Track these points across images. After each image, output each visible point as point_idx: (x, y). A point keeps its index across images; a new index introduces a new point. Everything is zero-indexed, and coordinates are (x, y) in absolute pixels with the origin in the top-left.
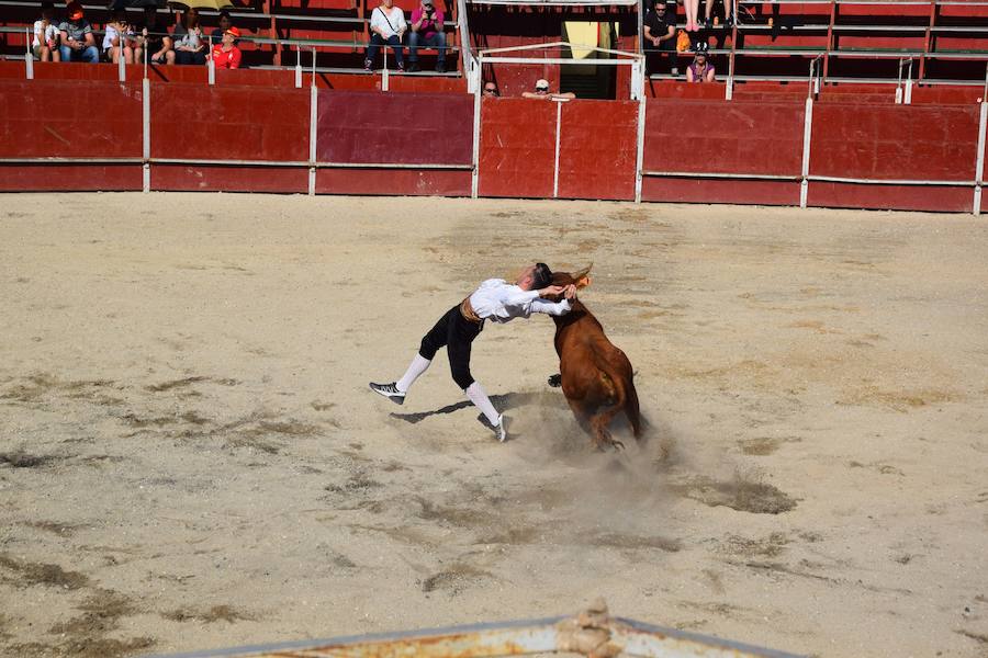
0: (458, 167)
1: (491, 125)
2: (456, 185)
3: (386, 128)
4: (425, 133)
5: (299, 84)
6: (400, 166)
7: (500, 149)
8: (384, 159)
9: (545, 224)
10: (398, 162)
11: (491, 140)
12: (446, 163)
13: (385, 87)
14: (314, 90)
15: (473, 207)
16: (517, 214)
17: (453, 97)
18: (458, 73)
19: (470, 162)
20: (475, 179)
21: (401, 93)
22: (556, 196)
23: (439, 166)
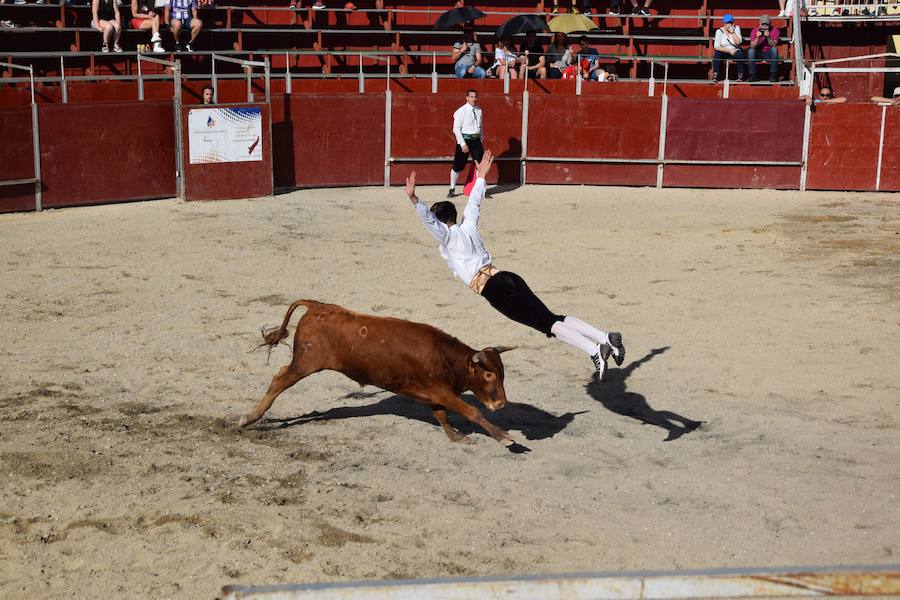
0: (789, 163)
1: (821, 127)
2: (786, 180)
3: (726, 130)
4: (760, 135)
5: (651, 93)
6: (737, 162)
7: (827, 147)
8: (723, 157)
9: (868, 214)
10: (735, 159)
11: (819, 140)
12: (777, 160)
13: (726, 95)
14: (665, 98)
15: (802, 199)
16: (843, 204)
17: (787, 103)
18: (791, 82)
19: (800, 159)
20: (804, 174)
21: (741, 100)
22: (877, 189)
23: (771, 163)
